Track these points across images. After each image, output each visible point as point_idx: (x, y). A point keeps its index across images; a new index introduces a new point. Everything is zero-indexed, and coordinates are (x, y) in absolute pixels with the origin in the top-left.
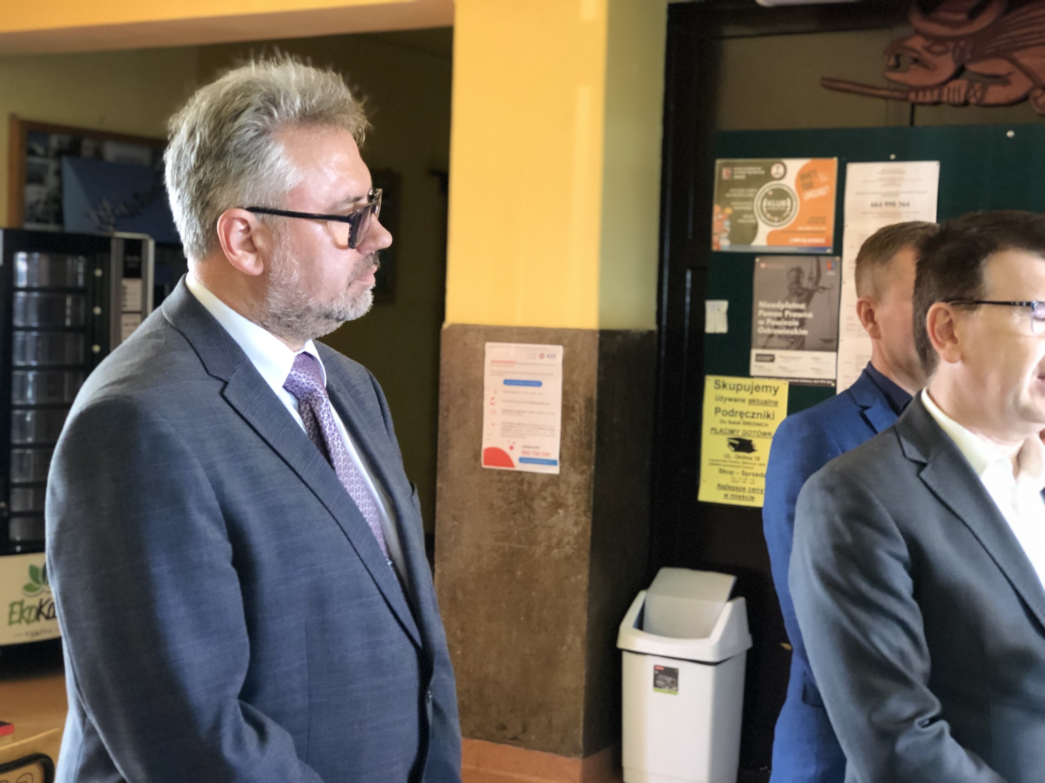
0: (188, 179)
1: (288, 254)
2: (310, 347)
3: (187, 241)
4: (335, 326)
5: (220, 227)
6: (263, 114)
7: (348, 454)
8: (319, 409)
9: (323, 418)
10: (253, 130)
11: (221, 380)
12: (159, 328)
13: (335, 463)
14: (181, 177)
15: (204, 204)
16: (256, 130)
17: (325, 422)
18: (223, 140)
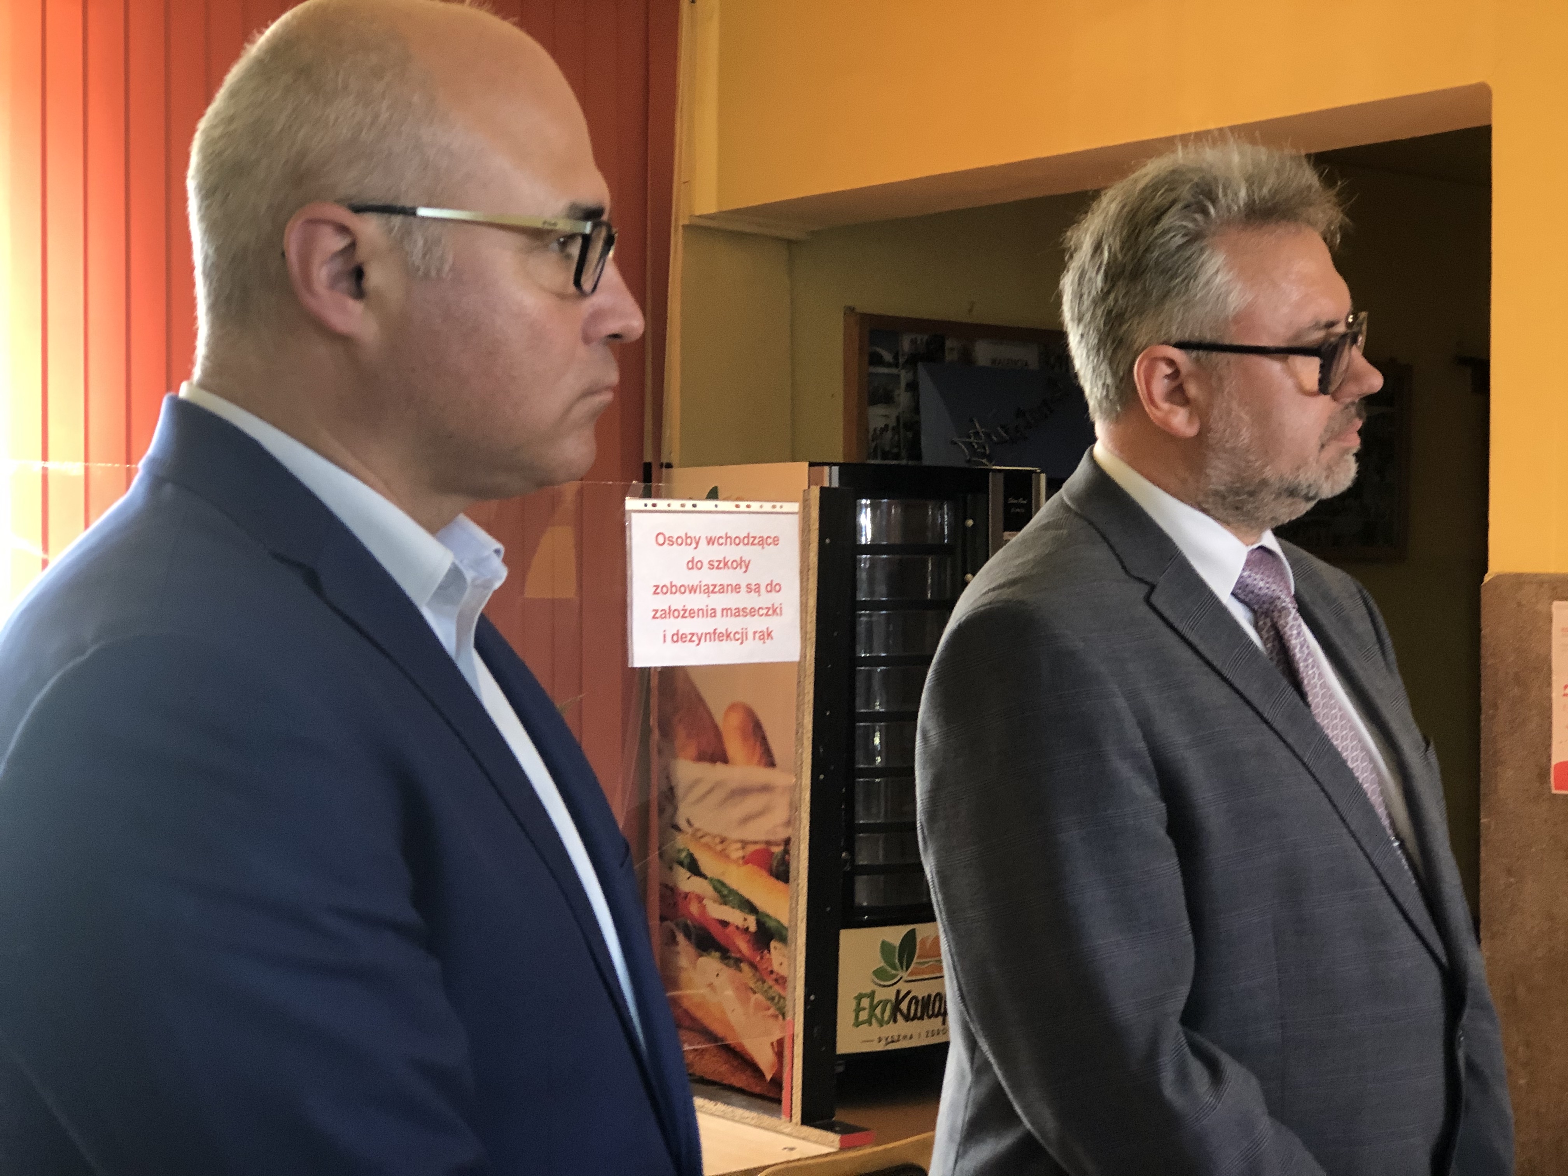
0: (1094, 310)
1: (1234, 405)
2: (1269, 540)
3: (1093, 396)
4: (1305, 507)
5: (1138, 375)
6: (1195, 212)
7: (1329, 689)
8: (1284, 624)
9: (1291, 635)
10: (1181, 235)
11: (1147, 583)
12: (1060, 516)
13: (1310, 699)
14: (1084, 308)
15: (1117, 342)
16: (1185, 235)
17: (1293, 642)
18: (1140, 253)
